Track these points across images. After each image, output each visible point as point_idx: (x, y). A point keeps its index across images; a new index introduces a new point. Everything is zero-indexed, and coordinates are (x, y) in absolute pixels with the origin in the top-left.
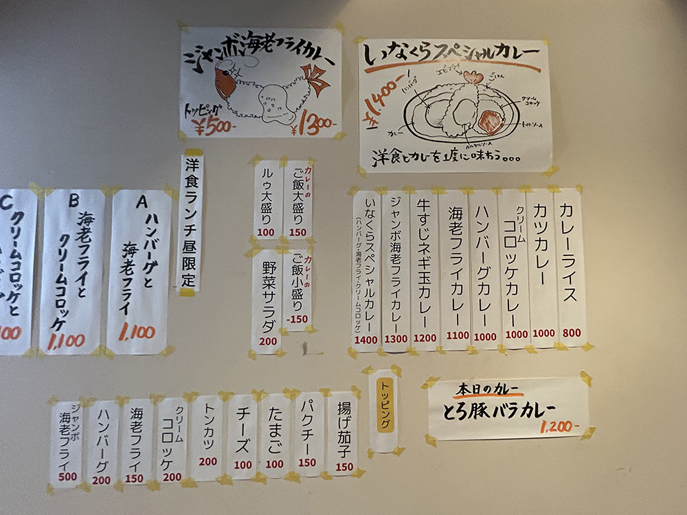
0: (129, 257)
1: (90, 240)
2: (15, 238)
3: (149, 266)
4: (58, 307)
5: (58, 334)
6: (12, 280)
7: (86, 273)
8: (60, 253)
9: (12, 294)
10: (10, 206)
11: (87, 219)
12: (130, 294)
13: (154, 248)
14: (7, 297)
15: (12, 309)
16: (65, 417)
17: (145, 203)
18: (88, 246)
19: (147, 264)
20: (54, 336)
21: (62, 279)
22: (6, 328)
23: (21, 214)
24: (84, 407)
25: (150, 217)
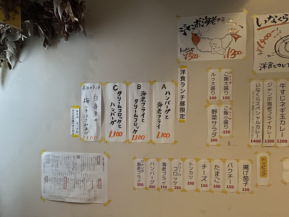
0: (159, 107)
1: (145, 101)
2: (119, 101)
3: (167, 111)
4: (135, 125)
5: (135, 135)
6: (119, 116)
7: (144, 113)
8: (135, 106)
9: (119, 120)
10: (117, 89)
11: (144, 93)
12: (160, 121)
13: (169, 104)
14: (117, 121)
15: (119, 126)
16: (139, 164)
17: (165, 87)
18: (145, 103)
19: (166, 110)
21: (136, 115)
22: (117, 132)
23: (121, 92)
24: (145, 161)
25: (167, 92)
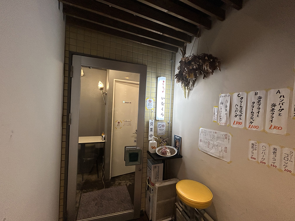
0: (273, 107)
1: (261, 103)
2: (241, 103)
3: (281, 110)
4: (251, 119)
5: (251, 125)
6: (240, 112)
7: (259, 111)
8: (252, 106)
9: (240, 115)
10: (240, 96)
11: (260, 98)
12: (273, 117)
13: (283, 105)
15: (240, 118)
16: (253, 144)
17: (279, 92)
20: (250, 126)
21: (253, 112)
22: (239, 122)
23: (243, 98)
24: (258, 143)
25: (281, 96)
